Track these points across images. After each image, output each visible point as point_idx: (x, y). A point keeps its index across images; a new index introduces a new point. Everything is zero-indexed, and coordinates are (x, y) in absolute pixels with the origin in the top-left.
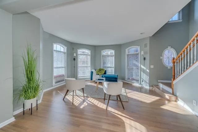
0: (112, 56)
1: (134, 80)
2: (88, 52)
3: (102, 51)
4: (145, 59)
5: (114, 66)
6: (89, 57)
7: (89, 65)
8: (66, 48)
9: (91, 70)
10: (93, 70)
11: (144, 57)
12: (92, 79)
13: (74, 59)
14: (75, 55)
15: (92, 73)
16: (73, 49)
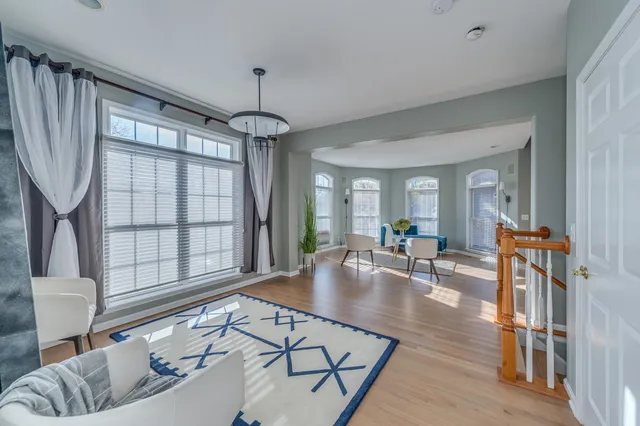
0: (430, 192)
1: (486, 248)
2: (375, 184)
3: (407, 181)
4: (508, 199)
5: (435, 215)
6: (377, 197)
7: (377, 213)
8: (331, 179)
9: (382, 223)
10: (386, 225)
11: (508, 194)
12: (383, 244)
13: (346, 201)
14: (348, 192)
15: (384, 230)
16: (344, 179)
